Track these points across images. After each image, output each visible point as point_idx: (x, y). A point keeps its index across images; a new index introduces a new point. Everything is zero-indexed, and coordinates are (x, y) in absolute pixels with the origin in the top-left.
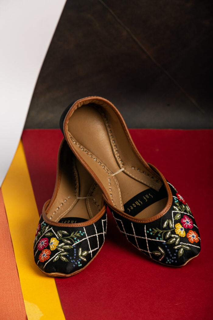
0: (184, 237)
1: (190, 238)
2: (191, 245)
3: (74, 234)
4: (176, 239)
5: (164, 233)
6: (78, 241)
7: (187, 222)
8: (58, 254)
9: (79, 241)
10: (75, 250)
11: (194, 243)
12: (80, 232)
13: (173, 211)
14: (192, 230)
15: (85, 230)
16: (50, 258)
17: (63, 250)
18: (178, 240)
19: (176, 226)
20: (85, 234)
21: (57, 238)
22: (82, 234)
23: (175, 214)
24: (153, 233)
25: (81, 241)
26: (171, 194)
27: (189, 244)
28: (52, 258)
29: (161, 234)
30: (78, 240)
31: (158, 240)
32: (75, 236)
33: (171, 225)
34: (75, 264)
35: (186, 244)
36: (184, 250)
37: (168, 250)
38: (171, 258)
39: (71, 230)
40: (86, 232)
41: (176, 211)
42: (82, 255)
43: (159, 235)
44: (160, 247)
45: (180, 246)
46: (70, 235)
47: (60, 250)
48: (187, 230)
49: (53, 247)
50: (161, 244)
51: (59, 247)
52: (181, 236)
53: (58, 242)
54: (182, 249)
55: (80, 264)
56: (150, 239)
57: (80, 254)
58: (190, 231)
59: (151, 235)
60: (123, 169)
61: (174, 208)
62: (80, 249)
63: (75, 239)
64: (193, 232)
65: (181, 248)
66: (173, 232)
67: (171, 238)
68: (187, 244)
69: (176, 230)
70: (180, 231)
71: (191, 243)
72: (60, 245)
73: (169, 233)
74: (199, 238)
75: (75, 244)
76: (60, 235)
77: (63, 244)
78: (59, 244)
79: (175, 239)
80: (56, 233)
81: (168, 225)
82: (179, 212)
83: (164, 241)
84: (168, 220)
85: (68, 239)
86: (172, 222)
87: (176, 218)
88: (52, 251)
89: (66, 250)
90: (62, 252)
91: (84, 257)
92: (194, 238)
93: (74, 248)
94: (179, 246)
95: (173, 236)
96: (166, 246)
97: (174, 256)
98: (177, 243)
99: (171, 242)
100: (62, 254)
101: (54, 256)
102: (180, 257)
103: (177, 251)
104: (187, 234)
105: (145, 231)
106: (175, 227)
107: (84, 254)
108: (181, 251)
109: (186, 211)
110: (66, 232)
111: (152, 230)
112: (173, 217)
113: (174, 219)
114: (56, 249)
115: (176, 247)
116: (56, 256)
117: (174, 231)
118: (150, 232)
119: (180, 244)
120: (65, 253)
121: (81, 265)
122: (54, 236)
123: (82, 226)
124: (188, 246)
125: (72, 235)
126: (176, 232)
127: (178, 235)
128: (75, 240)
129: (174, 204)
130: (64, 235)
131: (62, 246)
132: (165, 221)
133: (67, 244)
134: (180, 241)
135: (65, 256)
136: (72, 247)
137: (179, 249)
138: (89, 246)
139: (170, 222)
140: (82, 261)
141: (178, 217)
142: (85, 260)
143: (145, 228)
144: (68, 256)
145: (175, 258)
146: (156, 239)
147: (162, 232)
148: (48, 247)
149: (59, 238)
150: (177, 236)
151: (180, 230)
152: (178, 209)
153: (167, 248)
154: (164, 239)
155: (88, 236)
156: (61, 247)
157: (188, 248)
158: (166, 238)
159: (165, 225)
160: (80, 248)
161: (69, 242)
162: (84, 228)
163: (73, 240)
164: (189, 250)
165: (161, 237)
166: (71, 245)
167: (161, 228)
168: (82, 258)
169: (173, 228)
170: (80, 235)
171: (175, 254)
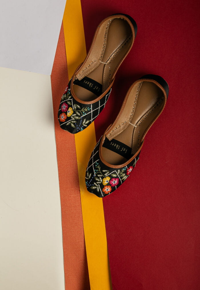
0: (103, 185)
1: (105, 189)
2: (101, 191)
3: (84, 109)
4: (100, 181)
5: (99, 173)
7: (115, 182)
8: (70, 121)
9: (86, 114)
11: (103, 193)
12: (88, 108)
13: (115, 171)
14: (111, 187)
15: (92, 107)
17: (74, 119)
19: (107, 177)
21: (73, 109)
22: (89, 110)
23: (115, 173)
24: (97, 166)
25: (87, 114)
26: (127, 164)
27: (101, 190)
28: (66, 122)
29: (98, 171)
30: (85, 114)
31: (94, 171)
32: (84, 111)
34: (79, 130)
35: (100, 188)
36: (96, 188)
37: (91, 180)
38: (88, 184)
39: (82, 106)
41: (117, 173)
42: (84, 124)
43: (97, 171)
44: (91, 174)
46: (81, 109)
48: (109, 184)
49: (69, 114)
50: (93, 174)
52: (103, 183)
53: (73, 112)
55: (82, 129)
56: (93, 166)
58: (110, 187)
59: (95, 165)
60: (136, 127)
61: (118, 170)
62: (85, 120)
63: (84, 113)
64: (110, 188)
65: (96, 186)
66: (103, 178)
67: (99, 178)
69: (105, 178)
70: (106, 181)
71: (102, 190)
72: (73, 115)
73: (101, 176)
74: (109, 193)
75: (82, 116)
76: (75, 108)
77: (75, 115)
80: (73, 105)
81: (105, 173)
82: (117, 174)
83: (95, 175)
84: (108, 171)
85: (79, 112)
86: (109, 174)
87: (112, 175)
88: (67, 117)
89: (76, 120)
90: (73, 120)
92: (107, 191)
93: (81, 119)
94: (96, 185)
95: (100, 178)
96: (93, 178)
97: (90, 185)
98: (98, 183)
99: (97, 179)
100: (72, 122)
101: (68, 121)
102: (91, 189)
103: (93, 185)
104: (106, 186)
105: (96, 161)
106: (106, 177)
108: (94, 188)
109: (121, 178)
110: (79, 106)
114: (70, 117)
115: (95, 184)
116: (69, 122)
117: (104, 178)
118: (97, 164)
119: (98, 185)
120: (75, 122)
122: (72, 107)
124: (100, 190)
127: (103, 181)
129: (121, 169)
130: (77, 109)
132: (106, 170)
133: (77, 115)
134: (99, 184)
135: (74, 123)
137: (95, 186)
141: (114, 175)
143: (98, 160)
144: (76, 124)
145: (89, 186)
146: (94, 169)
147: (99, 171)
148: (66, 113)
150: (101, 181)
152: (120, 173)
153: (92, 179)
154: (96, 175)
155: (92, 110)
156: (73, 117)
157: (98, 190)
159: (104, 171)
161: (79, 114)
162: (91, 105)
163: (82, 113)
164: (97, 192)
165: (97, 172)
166: (80, 116)
167: (101, 170)
168: (84, 125)
169: (105, 176)
170: (87, 110)
171: (91, 185)
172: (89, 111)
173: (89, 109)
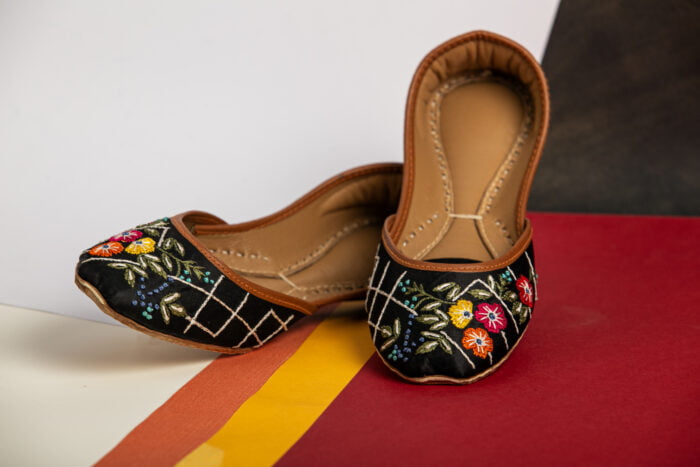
0: (459, 329)
1: (469, 337)
2: (458, 348)
3: (194, 265)
4: (441, 320)
5: (425, 301)
6: (185, 280)
8: (129, 263)
9: (188, 282)
10: (166, 285)
11: (470, 352)
12: (208, 273)
13: (480, 280)
14: (488, 332)
15: (219, 280)
16: (109, 257)
17: (144, 265)
18: (443, 324)
19: (460, 302)
20: (213, 286)
21: (156, 245)
22: (207, 280)
23: (479, 286)
24: (407, 290)
25: (192, 286)
27: (457, 346)
28: (112, 260)
29: (420, 298)
30: (190, 280)
31: (405, 306)
32: (191, 269)
33: (453, 294)
34: (139, 303)
35: (450, 340)
36: (438, 347)
37: (409, 331)
39: (194, 255)
40: (218, 286)
41: (486, 285)
42: (167, 305)
43: (415, 299)
44: (400, 320)
45: (438, 336)
46: (184, 259)
47: (140, 261)
48: (476, 324)
50: (404, 315)
51: (143, 256)
52: (454, 323)
53: (153, 250)
54: (435, 343)
55: (149, 313)
57: (168, 300)
59: (401, 292)
60: (479, 217)
61: (488, 278)
62: (176, 295)
63: (186, 272)
64: (485, 337)
65: (435, 339)
66: (445, 308)
67: (432, 313)
68: (453, 342)
69: (454, 307)
70: (461, 314)
71: (461, 345)
72: (148, 256)
73: (437, 304)
74: (490, 354)
75: (175, 278)
76: (168, 245)
77: (156, 259)
78: (150, 253)
79: (437, 319)
80: (165, 238)
81: (447, 291)
82: (491, 290)
83: (415, 313)
84: (454, 284)
85: (173, 261)
86: (460, 292)
87: (473, 293)
88: (124, 252)
89: (148, 270)
90: (140, 267)
91: (170, 312)
92: (478, 345)
93: (167, 281)
94: (434, 335)
95: (439, 312)
96: (410, 323)
97: (411, 347)
98: (435, 327)
99: (426, 319)
100: (135, 268)
101: (120, 260)
102: (419, 354)
103: (422, 339)
104: (469, 330)
105: (398, 282)
106: (456, 301)
107: (173, 307)
108: (430, 346)
110: (181, 249)
111: (411, 285)
112: (470, 285)
113: (469, 290)
114: (136, 256)
115: (426, 334)
116: (122, 262)
117: (449, 306)
118: (404, 286)
120: (143, 273)
121: (150, 317)
122: (156, 239)
123: (222, 270)
124: (453, 347)
125: (188, 262)
126: (451, 309)
127: (450, 317)
128: (182, 273)
130: (173, 251)
131: (151, 260)
132: (447, 282)
133: (161, 264)
134: (444, 329)
135: (137, 276)
136: (165, 277)
137: (429, 340)
138: (200, 310)
139: (455, 289)
140: (157, 314)
141: (480, 294)
142: (167, 318)
143: (402, 276)
144: (142, 279)
145: (409, 350)
146: (403, 302)
147: (425, 296)
149: (162, 247)
150: (446, 318)
151: (462, 312)
152: (496, 287)
153: (410, 327)
154: (417, 310)
155: (214, 294)
156: (146, 260)
157: (449, 348)
158: (423, 309)
159: (440, 288)
160: (178, 292)
161: (170, 265)
162: (222, 276)
163: (179, 269)
164: (447, 354)
165: (415, 303)
166: (168, 272)
167: (429, 290)
168: (164, 308)
169: (450, 301)
170: (203, 277)
171: (414, 344)
172: (204, 283)
173: (210, 278)
